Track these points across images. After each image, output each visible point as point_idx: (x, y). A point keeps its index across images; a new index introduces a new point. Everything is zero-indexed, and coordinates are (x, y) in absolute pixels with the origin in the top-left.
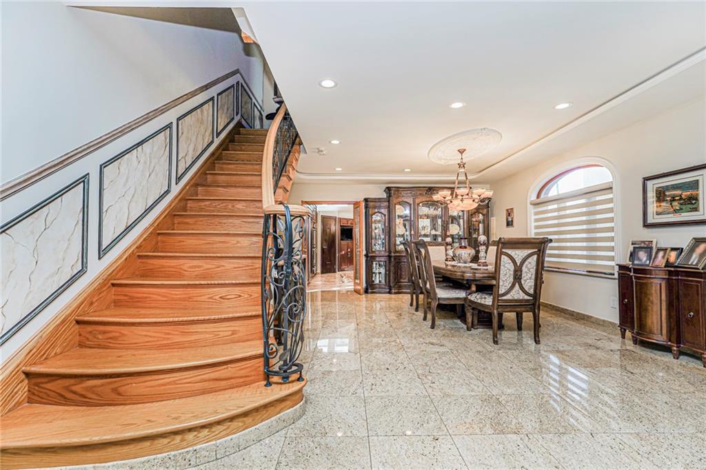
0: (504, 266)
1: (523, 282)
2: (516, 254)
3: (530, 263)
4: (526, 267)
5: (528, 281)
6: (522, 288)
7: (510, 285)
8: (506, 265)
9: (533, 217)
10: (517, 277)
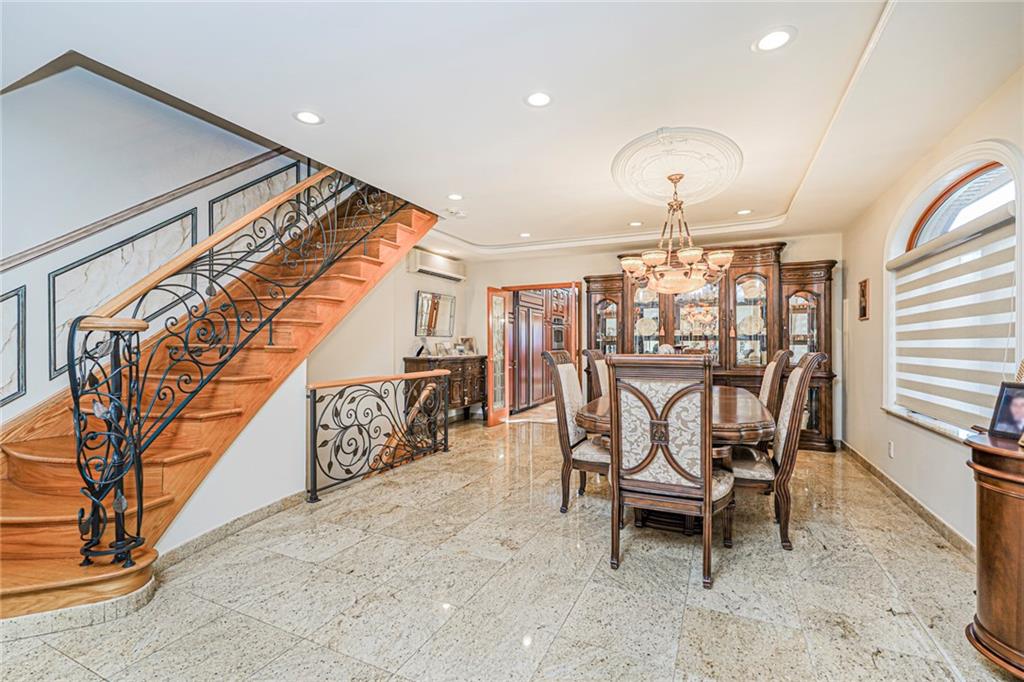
0: (629, 412)
1: (673, 449)
2: (651, 389)
3: (685, 409)
4: (678, 417)
5: (685, 448)
6: (671, 460)
7: (647, 452)
8: (633, 411)
9: (894, 299)
10: (660, 435)
